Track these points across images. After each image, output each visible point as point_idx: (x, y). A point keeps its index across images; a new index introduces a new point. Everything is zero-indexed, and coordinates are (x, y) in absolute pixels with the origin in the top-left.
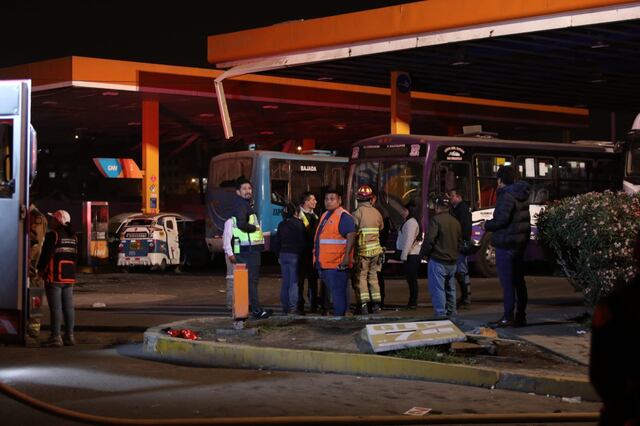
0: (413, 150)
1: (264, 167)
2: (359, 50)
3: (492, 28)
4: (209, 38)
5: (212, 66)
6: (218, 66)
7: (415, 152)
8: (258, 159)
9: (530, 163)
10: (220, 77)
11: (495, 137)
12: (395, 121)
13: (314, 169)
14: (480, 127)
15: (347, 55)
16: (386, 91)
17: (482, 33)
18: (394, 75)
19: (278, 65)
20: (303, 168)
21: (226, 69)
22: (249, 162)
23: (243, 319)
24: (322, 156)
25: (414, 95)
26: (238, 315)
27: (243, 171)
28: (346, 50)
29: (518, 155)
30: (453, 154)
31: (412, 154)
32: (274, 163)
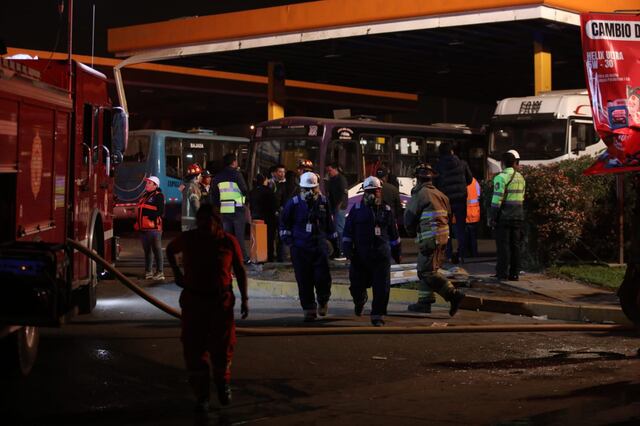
0: (311, 131)
1: (160, 144)
2: (248, 44)
3: (369, 27)
4: (110, 31)
5: (111, 55)
6: (117, 55)
7: (313, 132)
8: (155, 138)
9: (404, 142)
10: (118, 66)
11: (374, 119)
12: (272, 105)
13: (201, 146)
14: (348, 111)
15: (237, 48)
16: (264, 80)
17: (360, 31)
18: (271, 66)
19: (173, 55)
20: (192, 146)
21: (124, 58)
22: (146, 140)
23: (262, 263)
24: (206, 134)
25: (289, 83)
26: (259, 260)
27: (140, 148)
28: (237, 43)
29: (394, 136)
30: (344, 134)
31: (310, 134)
32: (169, 140)
